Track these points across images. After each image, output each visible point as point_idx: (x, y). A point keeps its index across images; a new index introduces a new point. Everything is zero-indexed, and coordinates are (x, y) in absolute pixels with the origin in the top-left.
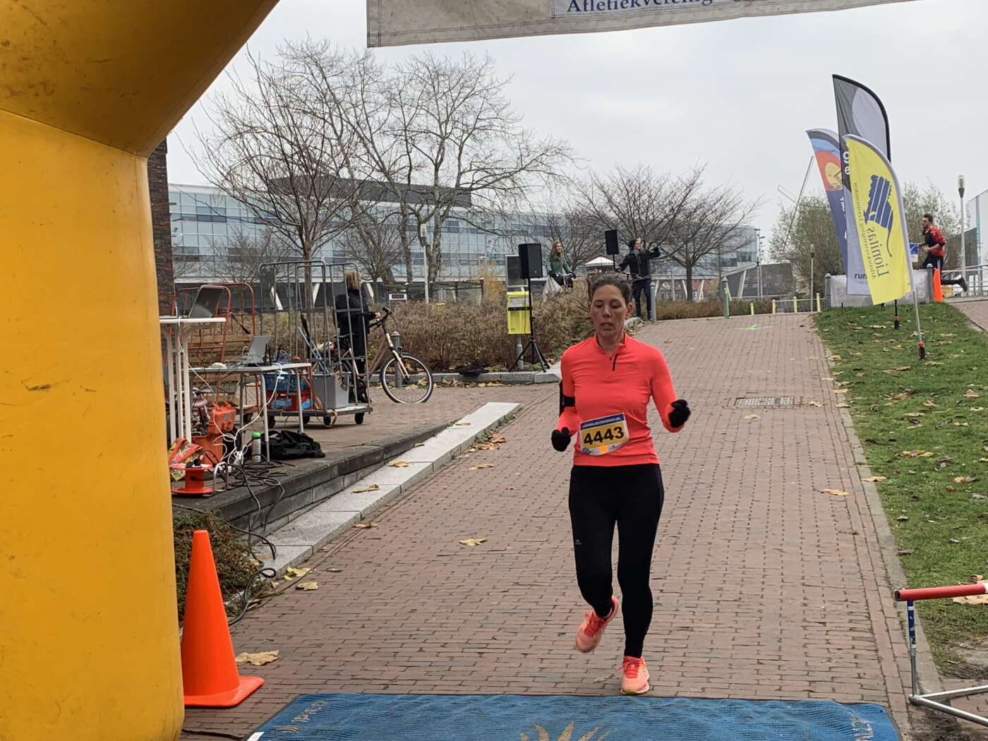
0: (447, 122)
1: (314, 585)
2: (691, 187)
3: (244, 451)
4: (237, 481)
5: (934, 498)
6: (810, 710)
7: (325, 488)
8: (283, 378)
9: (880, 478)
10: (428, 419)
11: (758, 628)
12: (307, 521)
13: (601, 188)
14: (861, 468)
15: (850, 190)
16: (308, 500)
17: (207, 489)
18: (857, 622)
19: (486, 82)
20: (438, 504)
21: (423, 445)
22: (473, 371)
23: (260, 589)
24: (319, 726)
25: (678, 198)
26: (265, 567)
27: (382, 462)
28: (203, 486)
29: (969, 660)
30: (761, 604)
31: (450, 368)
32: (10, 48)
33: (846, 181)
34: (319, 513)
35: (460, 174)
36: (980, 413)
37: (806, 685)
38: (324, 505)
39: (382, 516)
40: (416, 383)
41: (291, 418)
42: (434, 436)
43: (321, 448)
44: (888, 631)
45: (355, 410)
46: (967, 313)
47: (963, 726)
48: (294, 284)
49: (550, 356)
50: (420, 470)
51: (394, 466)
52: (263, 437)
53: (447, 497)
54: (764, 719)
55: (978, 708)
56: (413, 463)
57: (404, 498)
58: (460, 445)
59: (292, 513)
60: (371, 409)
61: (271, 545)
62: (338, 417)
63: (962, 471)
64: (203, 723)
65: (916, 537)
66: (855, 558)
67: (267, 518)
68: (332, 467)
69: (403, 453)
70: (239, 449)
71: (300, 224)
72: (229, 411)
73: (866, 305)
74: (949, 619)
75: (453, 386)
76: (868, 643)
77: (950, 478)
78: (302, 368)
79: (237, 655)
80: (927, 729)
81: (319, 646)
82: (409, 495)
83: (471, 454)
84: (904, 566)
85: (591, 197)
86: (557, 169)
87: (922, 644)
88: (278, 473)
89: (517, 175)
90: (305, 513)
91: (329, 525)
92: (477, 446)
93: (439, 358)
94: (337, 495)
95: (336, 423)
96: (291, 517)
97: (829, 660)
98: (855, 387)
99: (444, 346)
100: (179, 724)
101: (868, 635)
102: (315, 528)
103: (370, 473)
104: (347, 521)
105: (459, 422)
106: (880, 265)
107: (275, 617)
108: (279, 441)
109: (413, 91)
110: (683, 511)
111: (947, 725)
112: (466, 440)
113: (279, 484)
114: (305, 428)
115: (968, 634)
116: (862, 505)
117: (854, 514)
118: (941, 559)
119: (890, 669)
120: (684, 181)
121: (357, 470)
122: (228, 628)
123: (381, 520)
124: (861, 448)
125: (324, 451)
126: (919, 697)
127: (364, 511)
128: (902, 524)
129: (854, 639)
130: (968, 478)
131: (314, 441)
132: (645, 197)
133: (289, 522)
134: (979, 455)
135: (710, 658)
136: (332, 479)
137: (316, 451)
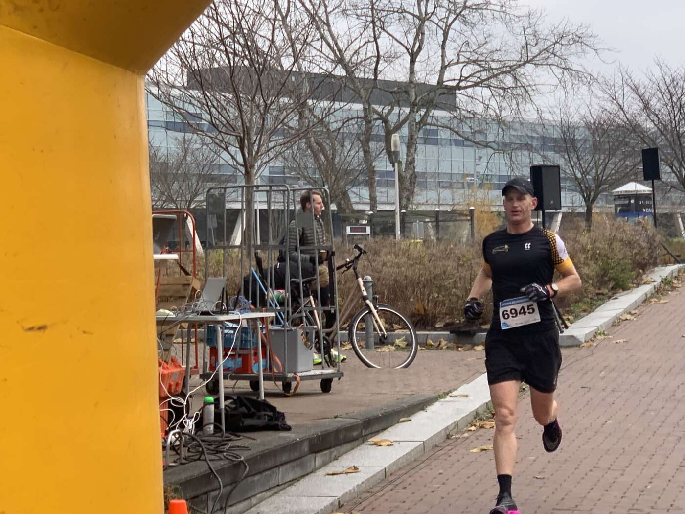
3: (195, 420)
4: (192, 454)
7: (293, 468)
8: (232, 332)
10: (414, 388)
12: (272, 506)
13: (635, 89)
16: (272, 482)
20: (433, 492)
21: (410, 420)
22: (467, 329)
27: (361, 439)
31: (437, 326)
34: (288, 498)
35: (444, 68)
38: (292, 489)
39: (364, 504)
40: (392, 344)
41: (240, 384)
42: (423, 409)
43: (286, 420)
45: (322, 375)
49: (569, 312)
50: (408, 450)
51: (375, 444)
52: (217, 402)
53: (444, 484)
56: (399, 442)
57: (390, 483)
58: (456, 423)
59: (256, 495)
60: (342, 374)
62: (301, 383)
67: (227, 500)
68: (302, 442)
69: (384, 429)
70: (189, 417)
71: (242, 135)
72: (179, 369)
75: (442, 348)
82: (395, 480)
83: (470, 433)
85: (621, 102)
86: (575, 63)
88: (238, 447)
89: (521, 70)
90: (270, 496)
92: (478, 424)
93: (422, 312)
94: (307, 477)
95: (298, 391)
96: (254, 501)
99: (429, 295)
103: (345, 453)
104: (323, 507)
105: (454, 393)
108: (235, 409)
112: (464, 415)
113: (242, 459)
114: (266, 395)
121: (330, 448)
123: (364, 508)
125: (289, 422)
127: (342, 496)
131: (280, 409)
133: (251, 507)
136: (301, 458)
137: (280, 424)
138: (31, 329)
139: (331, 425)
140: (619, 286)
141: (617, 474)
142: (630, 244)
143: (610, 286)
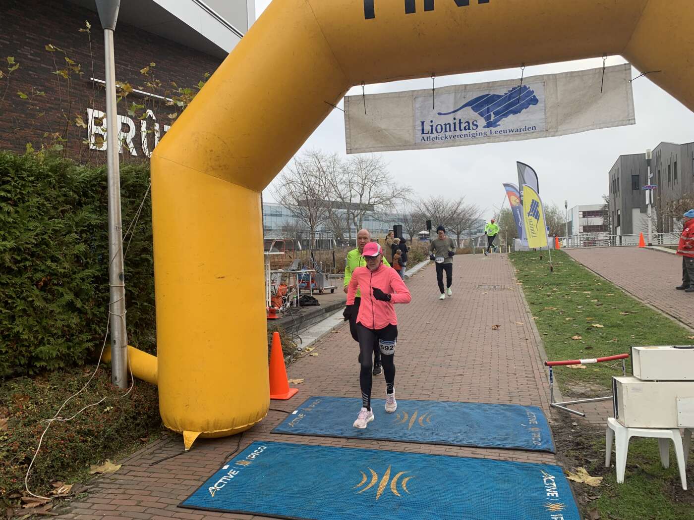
0: (365, 179)
1: (317, 354)
2: (459, 204)
3: (290, 303)
4: (288, 314)
5: (558, 326)
6: (511, 408)
7: (321, 317)
9: (536, 318)
11: (490, 375)
13: (424, 204)
14: (528, 313)
15: (522, 205)
16: (313, 322)
17: (277, 316)
18: (529, 374)
19: (380, 164)
23: (296, 355)
24: (319, 409)
25: (454, 208)
26: (299, 346)
28: (275, 315)
29: (573, 390)
30: (490, 366)
32: (213, 152)
33: (521, 202)
34: (318, 327)
35: (370, 199)
36: (574, 293)
37: (508, 398)
38: (319, 324)
39: (341, 329)
41: (307, 291)
44: (541, 378)
45: (331, 288)
46: (570, 255)
47: (572, 416)
48: (308, 240)
54: (492, 411)
55: (578, 409)
60: (337, 288)
61: (301, 339)
62: (325, 290)
63: (569, 316)
64: (276, 406)
65: (551, 341)
66: (527, 349)
67: (299, 328)
68: (323, 309)
70: (288, 302)
71: (310, 218)
72: (285, 288)
73: (529, 250)
74: (565, 374)
76: (532, 382)
77: (564, 319)
78: (311, 272)
79: (289, 379)
80: (557, 417)
81: (319, 377)
84: (547, 353)
85: (420, 208)
86: (407, 197)
87: (555, 384)
88: (303, 311)
89: (392, 199)
90: (312, 327)
91: (321, 331)
95: (323, 293)
96: (307, 328)
97: (518, 388)
98: (525, 283)
100: (268, 406)
101: (534, 379)
102: (316, 332)
103: (336, 312)
104: (329, 330)
106: (533, 233)
107: (301, 366)
108: (303, 299)
109: (353, 168)
110: (459, 329)
111: (565, 415)
113: (304, 315)
114: (313, 294)
115: (572, 380)
116: (530, 328)
117: (526, 332)
118: (561, 350)
119: (542, 392)
120: (457, 201)
121: (332, 311)
122: (286, 370)
124: (528, 307)
125: (319, 303)
126: (554, 404)
127: (335, 326)
128: (545, 336)
129: (527, 380)
130: (571, 319)
131: (317, 299)
132: (441, 208)
133: (307, 330)
134: (576, 310)
135: (471, 387)
136: (322, 314)
137: (317, 303)
138: (219, 278)
139: (332, 304)
140: (420, 260)
141: (419, 318)
142: (423, 248)
143: (418, 260)
